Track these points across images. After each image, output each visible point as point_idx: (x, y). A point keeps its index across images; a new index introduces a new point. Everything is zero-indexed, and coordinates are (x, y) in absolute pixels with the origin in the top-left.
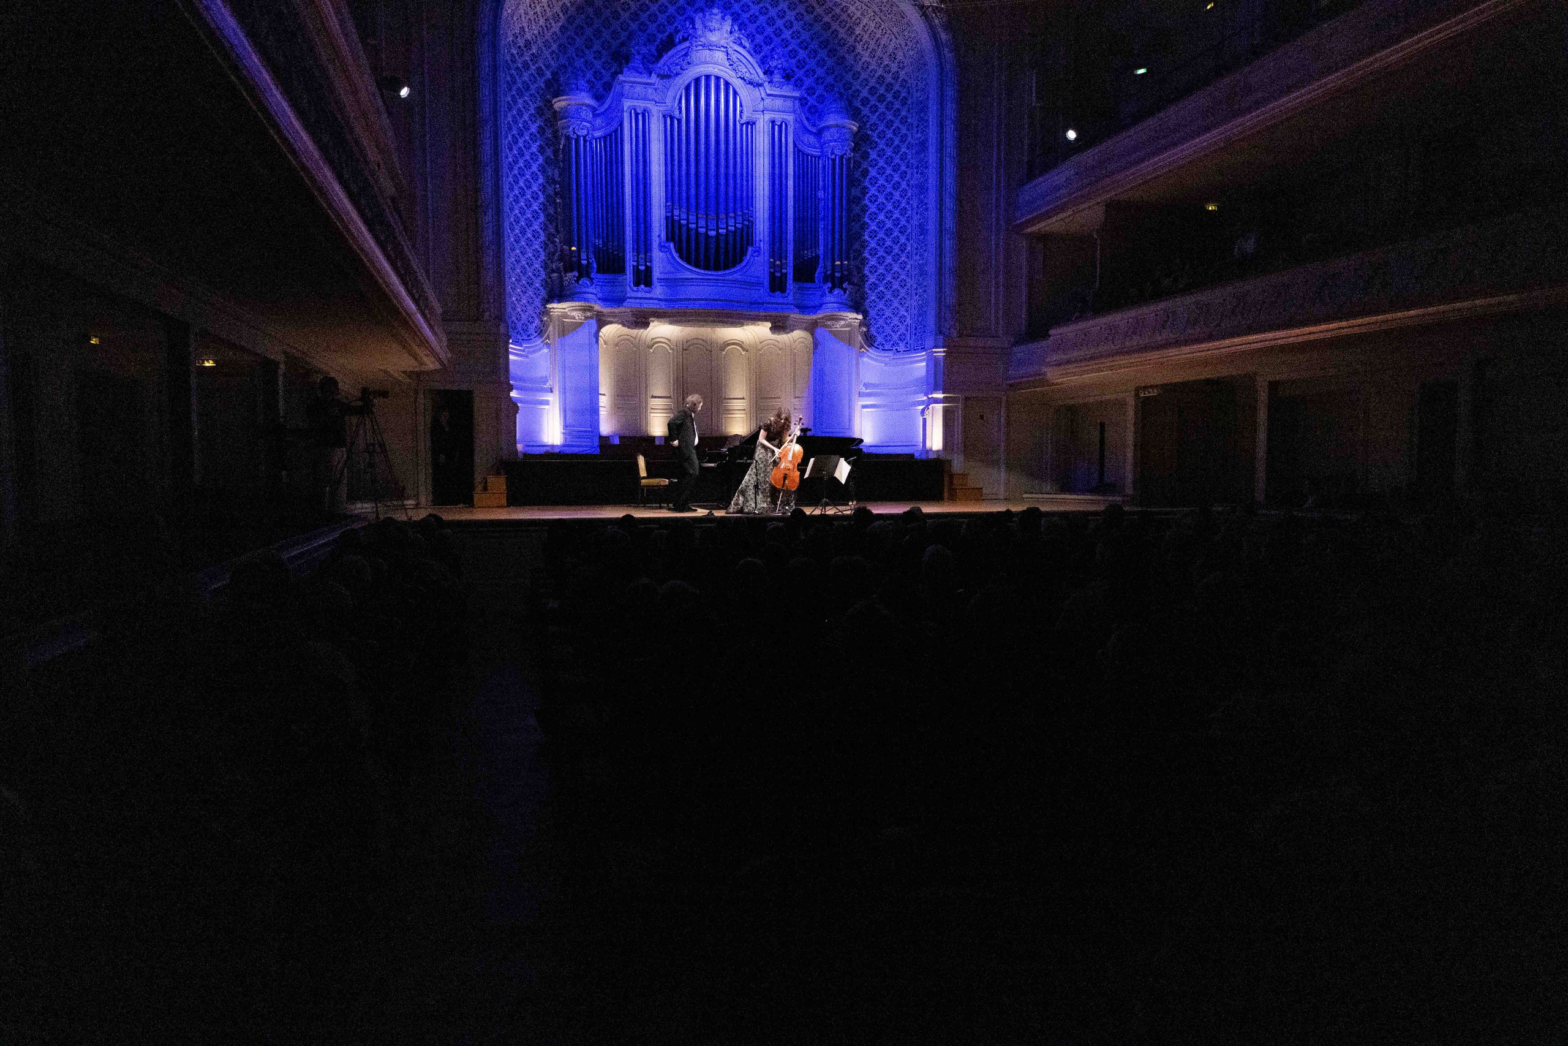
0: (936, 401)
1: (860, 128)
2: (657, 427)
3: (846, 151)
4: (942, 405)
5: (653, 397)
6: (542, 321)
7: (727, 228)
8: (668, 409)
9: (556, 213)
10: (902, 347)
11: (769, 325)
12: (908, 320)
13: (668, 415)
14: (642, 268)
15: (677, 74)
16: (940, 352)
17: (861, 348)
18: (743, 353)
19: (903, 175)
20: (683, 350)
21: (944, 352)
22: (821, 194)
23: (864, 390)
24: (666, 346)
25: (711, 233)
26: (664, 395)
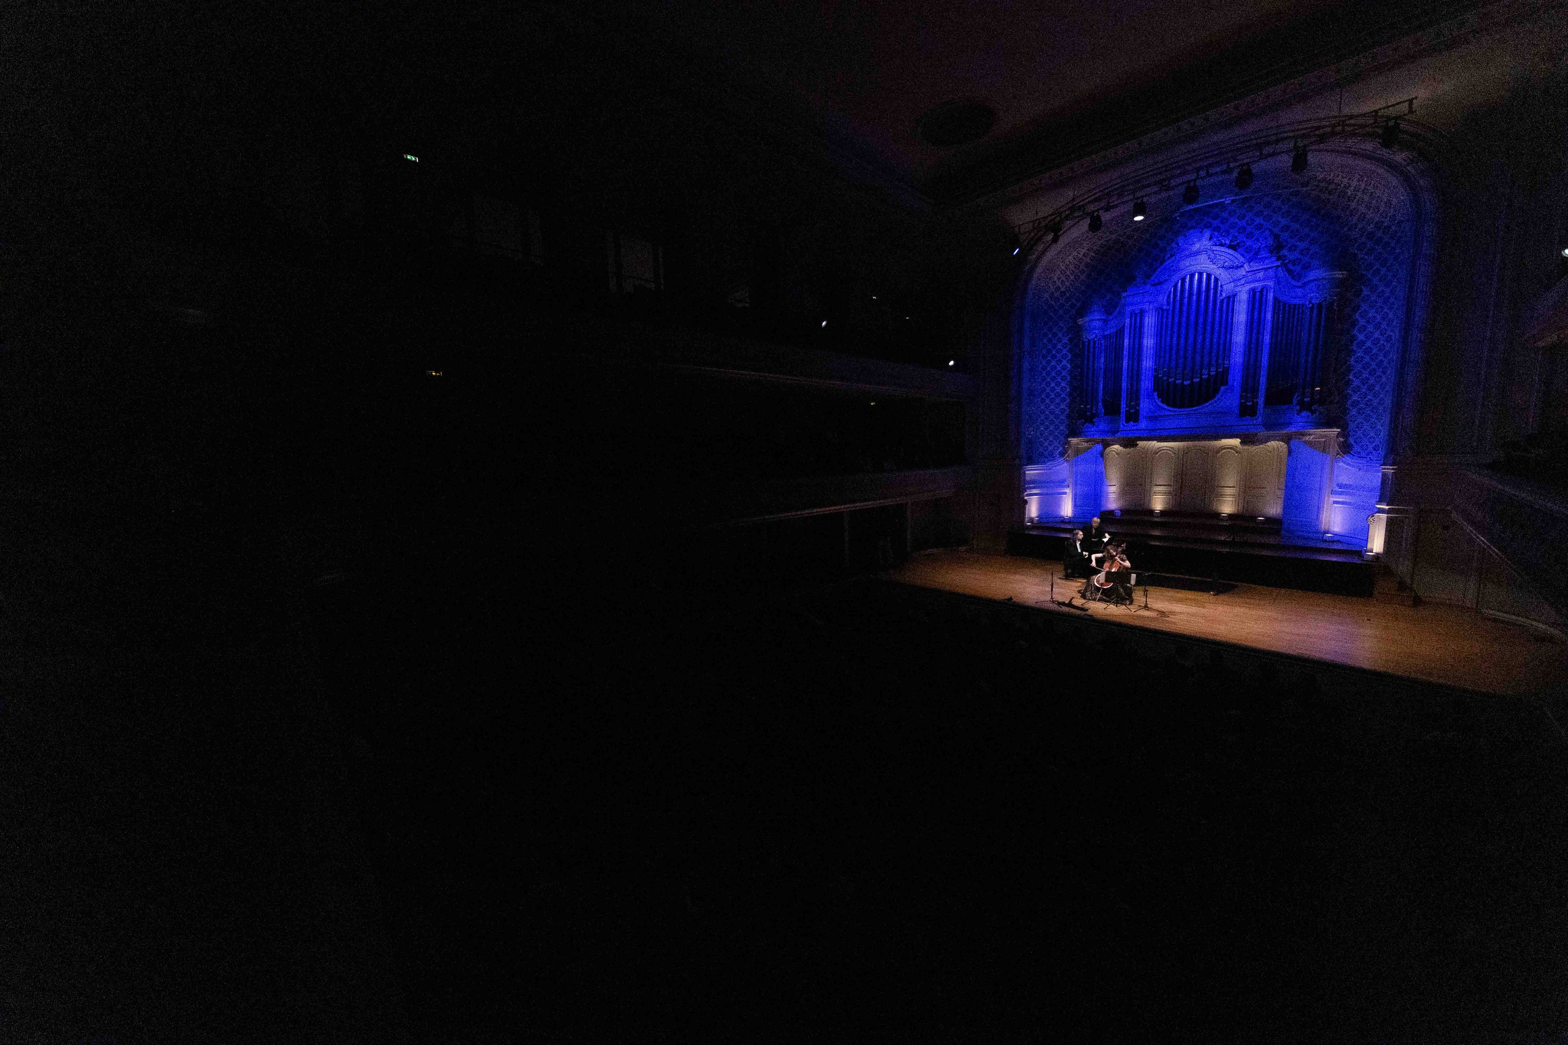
0: (1381, 511)
1: (1347, 274)
2: (1158, 504)
4: (1386, 515)
5: (1156, 485)
6: (1062, 449)
7: (1201, 377)
8: (1169, 493)
9: (1078, 384)
11: (1239, 440)
13: (1167, 497)
14: (1132, 411)
15: (1166, 281)
16: (1389, 470)
17: (1337, 455)
18: (1236, 455)
20: (1184, 454)
21: (1393, 469)
23: (1337, 489)
25: (1187, 383)
26: (1165, 484)
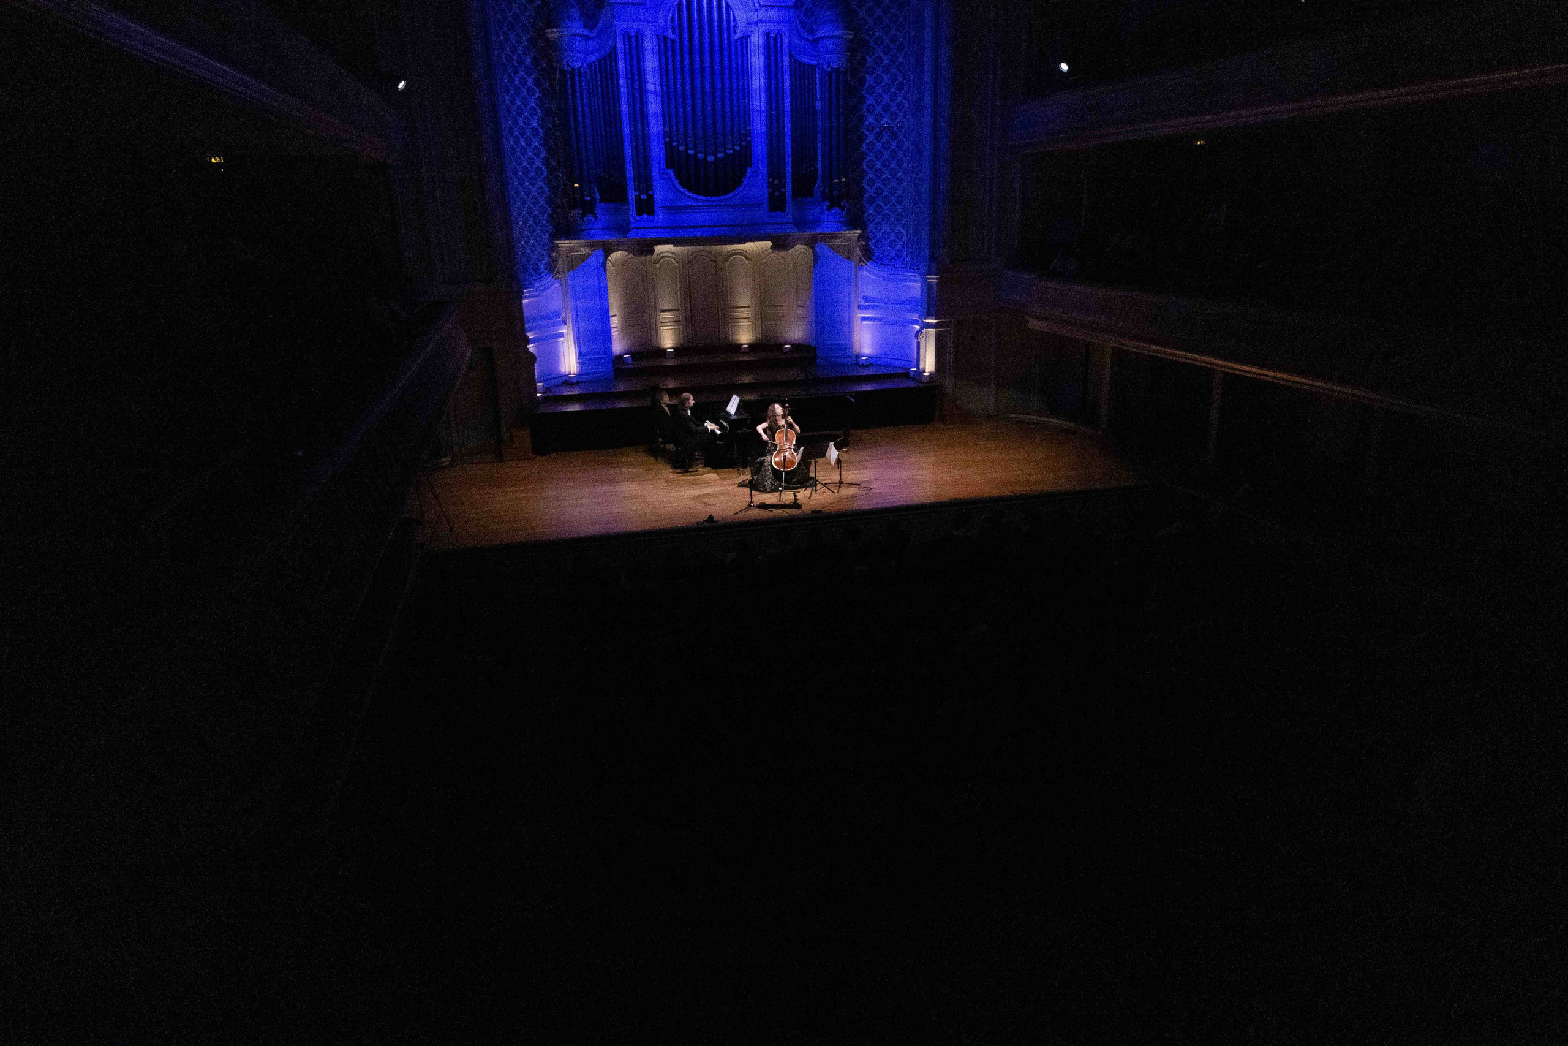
0: (929, 326)
1: (856, 36)
2: (668, 339)
3: (843, 63)
4: (934, 330)
5: (663, 311)
6: (551, 257)
7: (725, 152)
8: (677, 322)
9: (556, 145)
10: (898, 265)
11: (769, 244)
12: (905, 239)
13: (677, 327)
14: (644, 197)
16: (933, 279)
17: (860, 261)
18: (747, 262)
19: (901, 86)
20: (689, 262)
21: (937, 279)
22: (818, 105)
23: (863, 303)
24: (671, 259)
25: (711, 158)
26: (673, 308)
